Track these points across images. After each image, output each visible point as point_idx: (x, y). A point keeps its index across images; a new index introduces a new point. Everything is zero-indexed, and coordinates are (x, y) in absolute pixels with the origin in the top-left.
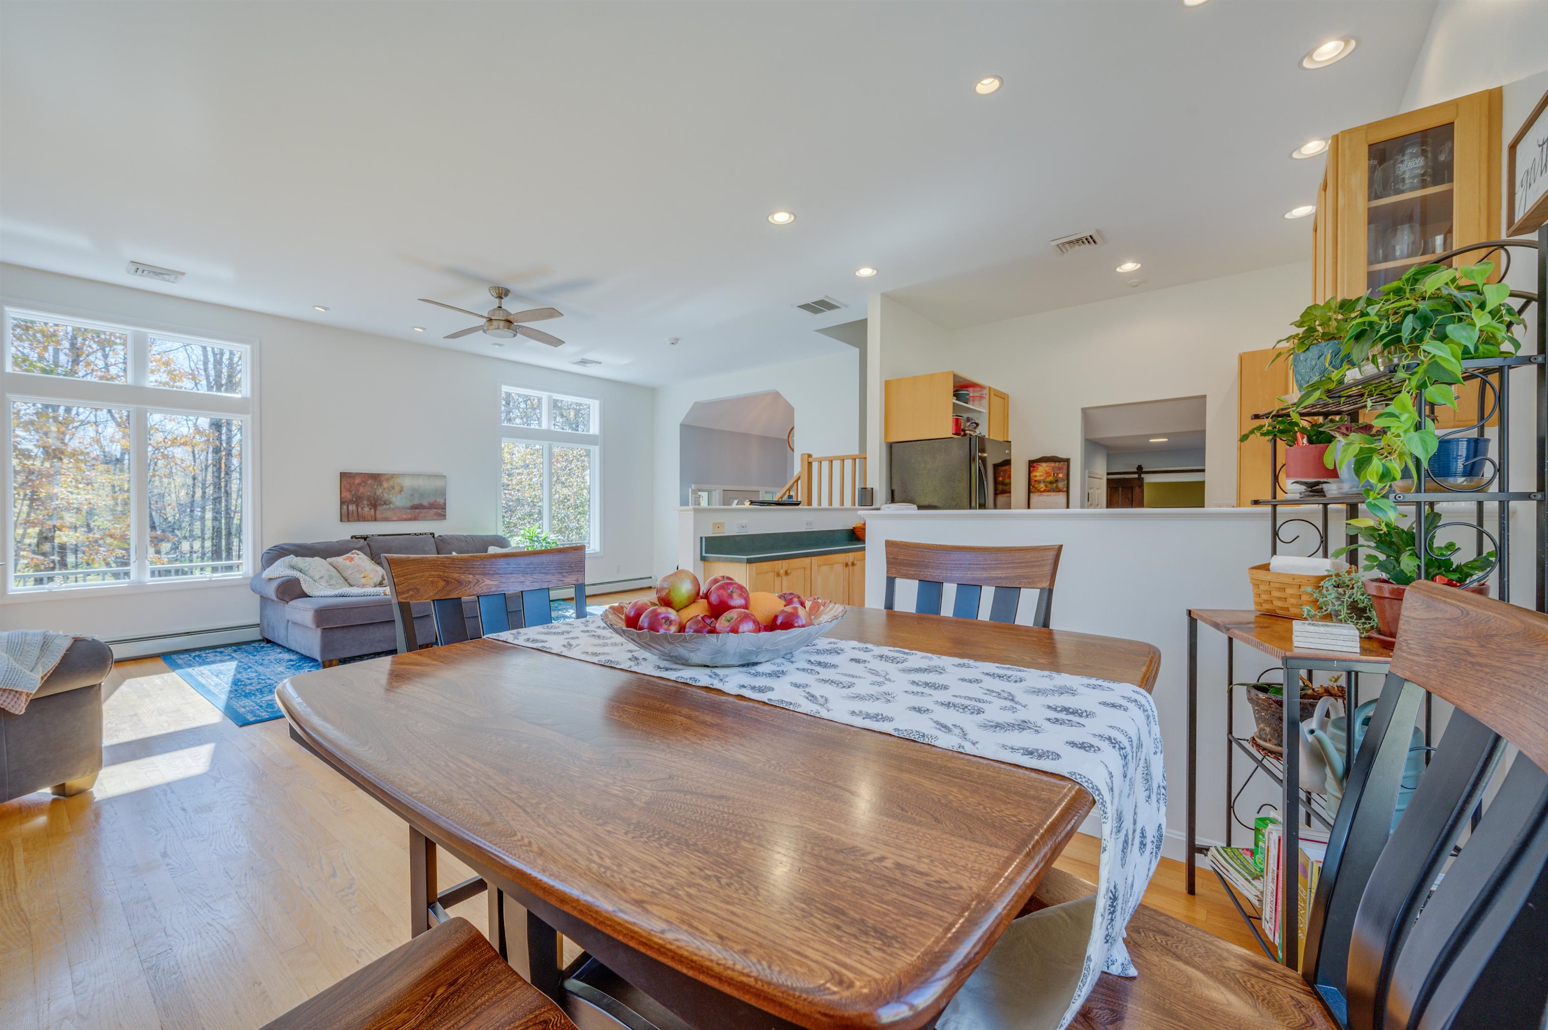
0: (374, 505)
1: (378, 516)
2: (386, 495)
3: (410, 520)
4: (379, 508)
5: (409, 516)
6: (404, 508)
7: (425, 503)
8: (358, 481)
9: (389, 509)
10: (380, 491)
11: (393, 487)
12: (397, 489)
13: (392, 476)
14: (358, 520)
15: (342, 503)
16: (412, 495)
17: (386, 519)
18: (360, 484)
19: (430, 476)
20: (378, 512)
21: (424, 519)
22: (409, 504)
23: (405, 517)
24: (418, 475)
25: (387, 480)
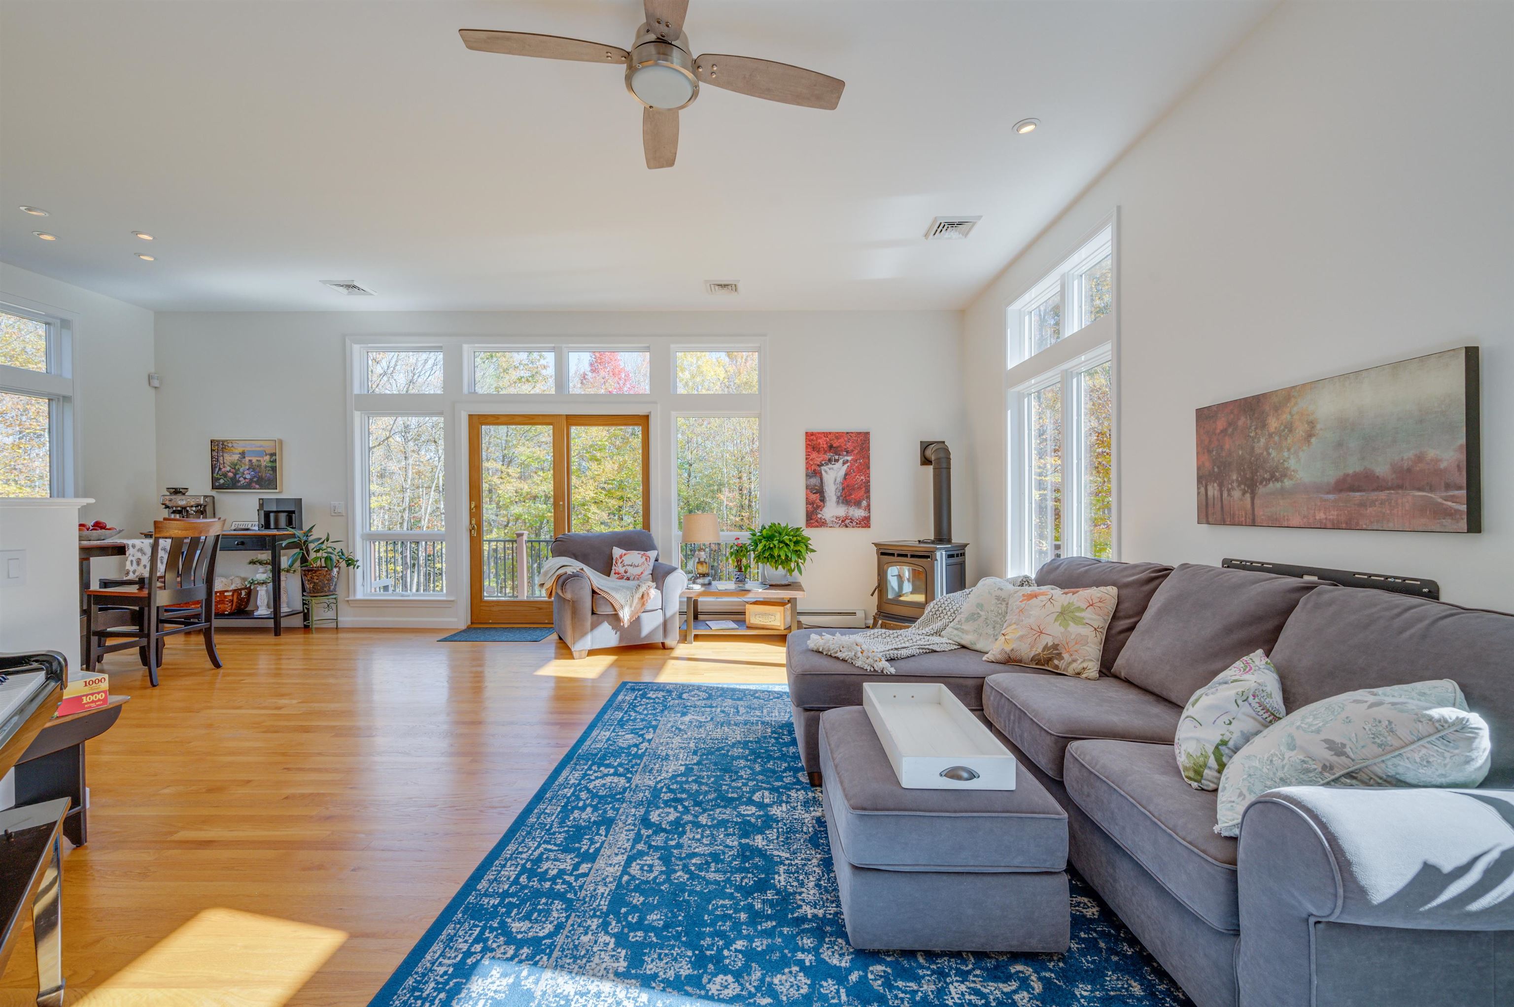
0: (1251, 485)
1: (1260, 513)
2: (1274, 453)
3: (1336, 526)
4: (1261, 490)
5: (1333, 515)
6: (1318, 488)
7: (1382, 469)
8: (1221, 424)
9: (1283, 492)
10: (1263, 440)
11: (1290, 428)
12: (1301, 430)
13: (1288, 395)
14: (1223, 523)
15: (1200, 479)
16: (1340, 445)
17: (1276, 523)
18: (1224, 431)
19: (1397, 367)
20: (1257, 502)
21: (1379, 526)
22: (1332, 475)
23: (1321, 515)
24: (1355, 375)
25: (1277, 409)
